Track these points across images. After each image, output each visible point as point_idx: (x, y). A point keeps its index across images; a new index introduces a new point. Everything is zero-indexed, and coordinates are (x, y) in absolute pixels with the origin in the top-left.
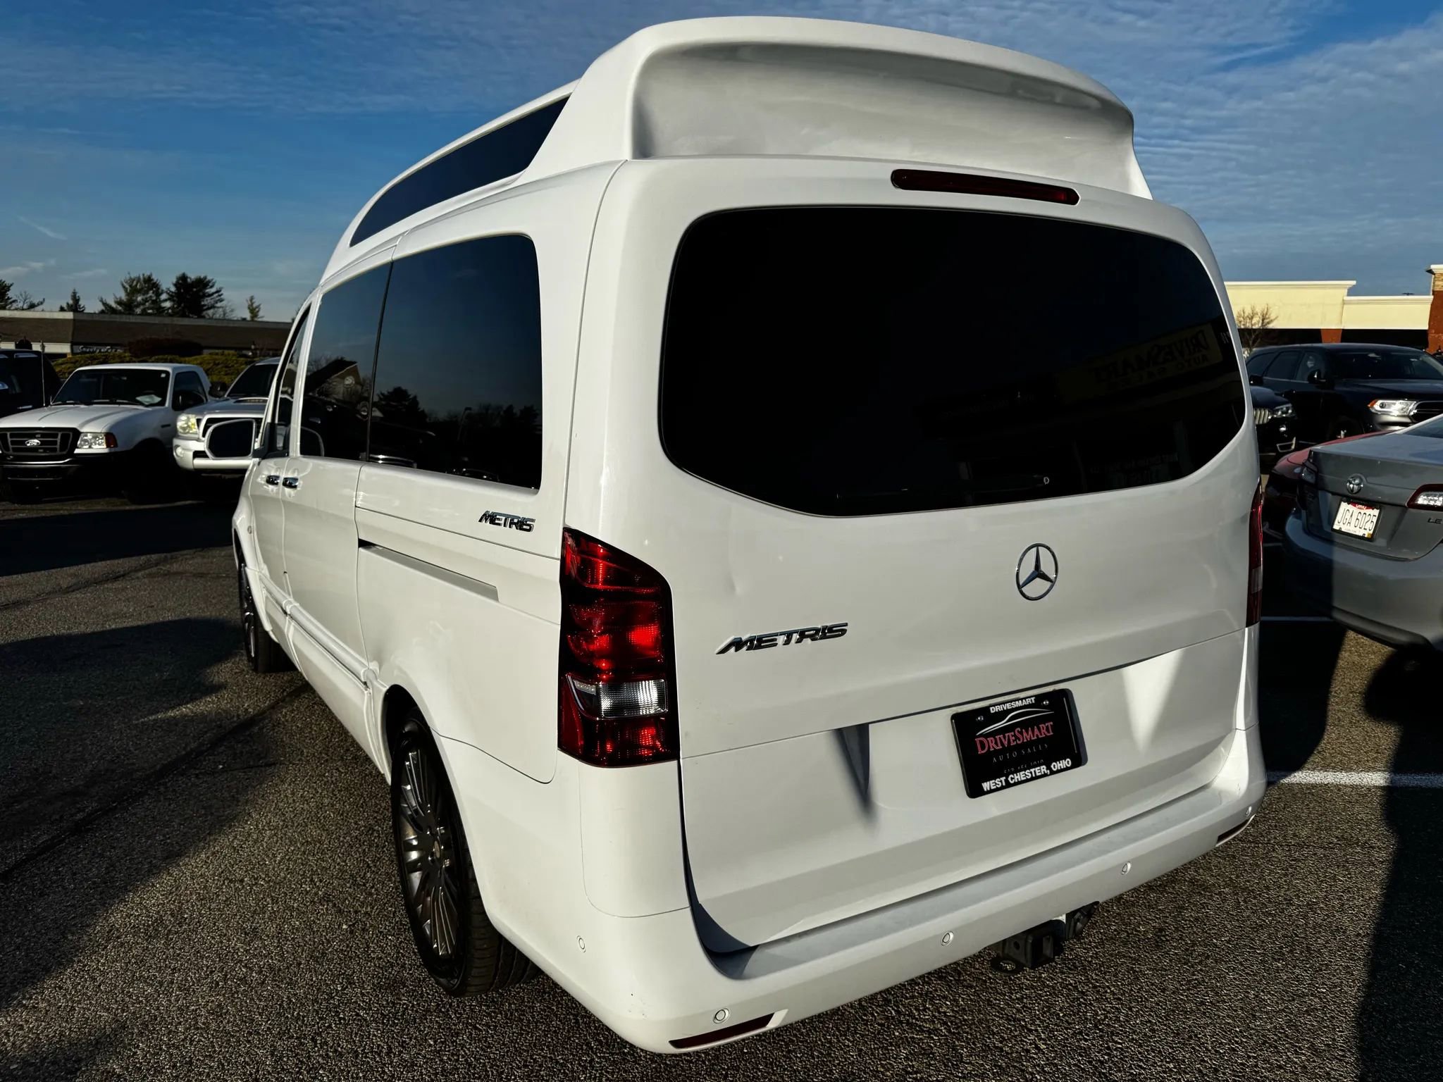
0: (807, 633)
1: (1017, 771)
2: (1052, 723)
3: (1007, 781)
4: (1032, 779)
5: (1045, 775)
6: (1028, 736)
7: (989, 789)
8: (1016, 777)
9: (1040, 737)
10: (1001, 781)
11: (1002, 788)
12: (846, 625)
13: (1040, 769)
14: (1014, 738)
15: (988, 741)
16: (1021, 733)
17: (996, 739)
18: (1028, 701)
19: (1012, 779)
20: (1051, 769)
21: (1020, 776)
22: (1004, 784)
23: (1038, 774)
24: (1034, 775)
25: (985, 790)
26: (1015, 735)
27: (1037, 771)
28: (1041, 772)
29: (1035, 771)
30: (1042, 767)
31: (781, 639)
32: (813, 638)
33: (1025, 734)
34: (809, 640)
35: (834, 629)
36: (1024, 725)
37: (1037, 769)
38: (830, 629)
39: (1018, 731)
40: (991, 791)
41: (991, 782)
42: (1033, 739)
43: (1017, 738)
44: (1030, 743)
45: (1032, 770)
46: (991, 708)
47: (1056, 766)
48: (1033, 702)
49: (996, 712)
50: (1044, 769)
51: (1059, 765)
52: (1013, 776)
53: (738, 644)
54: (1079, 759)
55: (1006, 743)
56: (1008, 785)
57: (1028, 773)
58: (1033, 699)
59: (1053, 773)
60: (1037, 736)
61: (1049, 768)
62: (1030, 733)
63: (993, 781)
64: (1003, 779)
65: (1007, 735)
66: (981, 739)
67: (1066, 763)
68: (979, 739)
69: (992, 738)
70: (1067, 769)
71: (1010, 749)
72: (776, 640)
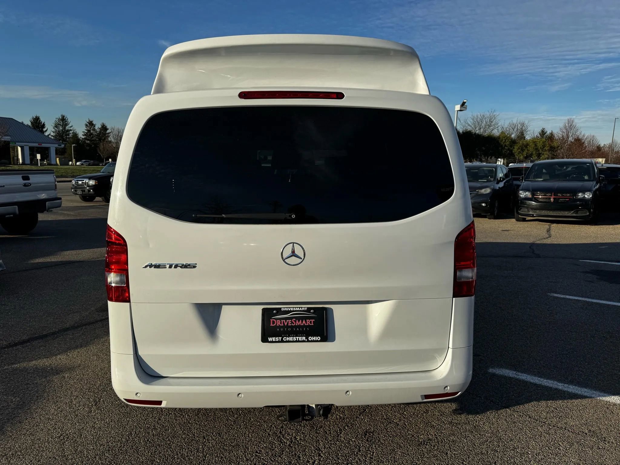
0: (179, 265)
1: (289, 336)
2: (314, 320)
3: (282, 339)
4: (296, 341)
5: (304, 341)
6: (298, 323)
7: (271, 340)
8: (287, 339)
9: (305, 324)
10: (279, 339)
11: (279, 342)
12: (196, 264)
13: (302, 338)
14: (291, 323)
15: (277, 321)
16: (296, 321)
17: (281, 321)
18: (303, 309)
19: (285, 339)
20: (308, 339)
21: (291, 339)
22: (280, 340)
23: (300, 340)
24: (298, 340)
25: (269, 341)
26: (292, 321)
27: (300, 339)
28: (302, 339)
29: (299, 339)
30: (303, 337)
31: (168, 266)
32: (181, 267)
33: (297, 322)
34: (179, 267)
35: (191, 265)
36: (298, 319)
37: (300, 337)
38: (189, 265)
39: (294, 320)
40: (272, 342)
41: (273, 338)
42: (301, 325)
43: (292, 323)
44: (299, 326)
45: (297, 338)
46: (282, 309)
47: (311, 338)
48: (306, 310)
49: (284, 311)
50: (304, 338)
51: (313, 338)
52: (286, 338)
53: (151, 266)
54: (325, 339)
55: (286, 324)
56: (282, 341)
57: (295, 339)
58: (306, 308)
59: (308, 341)
60: (304, 324)
61: (307, 338)
62: (300, 322)
63: (275, 338)
64: (280, 338)
65: (287, 321)
66: (274, 320)
67: (319, 338)
68: (273, 320)
69: (279, 321)
70: (317, 341)
71: (287, 326)
72: (166, 266)
